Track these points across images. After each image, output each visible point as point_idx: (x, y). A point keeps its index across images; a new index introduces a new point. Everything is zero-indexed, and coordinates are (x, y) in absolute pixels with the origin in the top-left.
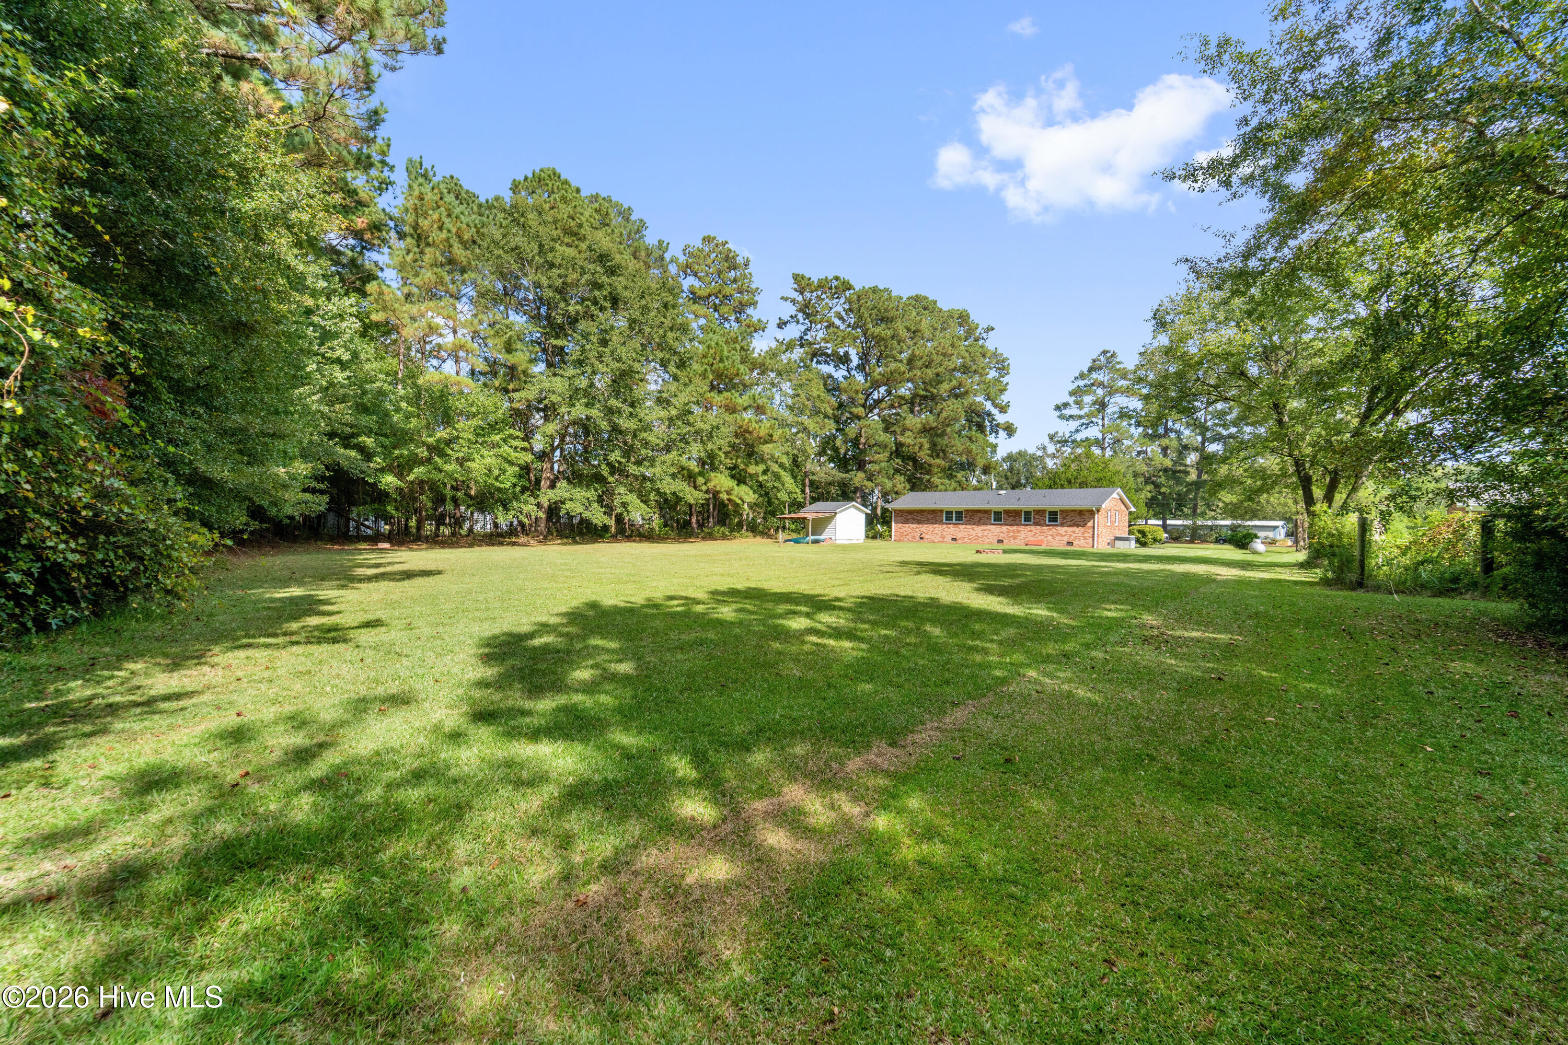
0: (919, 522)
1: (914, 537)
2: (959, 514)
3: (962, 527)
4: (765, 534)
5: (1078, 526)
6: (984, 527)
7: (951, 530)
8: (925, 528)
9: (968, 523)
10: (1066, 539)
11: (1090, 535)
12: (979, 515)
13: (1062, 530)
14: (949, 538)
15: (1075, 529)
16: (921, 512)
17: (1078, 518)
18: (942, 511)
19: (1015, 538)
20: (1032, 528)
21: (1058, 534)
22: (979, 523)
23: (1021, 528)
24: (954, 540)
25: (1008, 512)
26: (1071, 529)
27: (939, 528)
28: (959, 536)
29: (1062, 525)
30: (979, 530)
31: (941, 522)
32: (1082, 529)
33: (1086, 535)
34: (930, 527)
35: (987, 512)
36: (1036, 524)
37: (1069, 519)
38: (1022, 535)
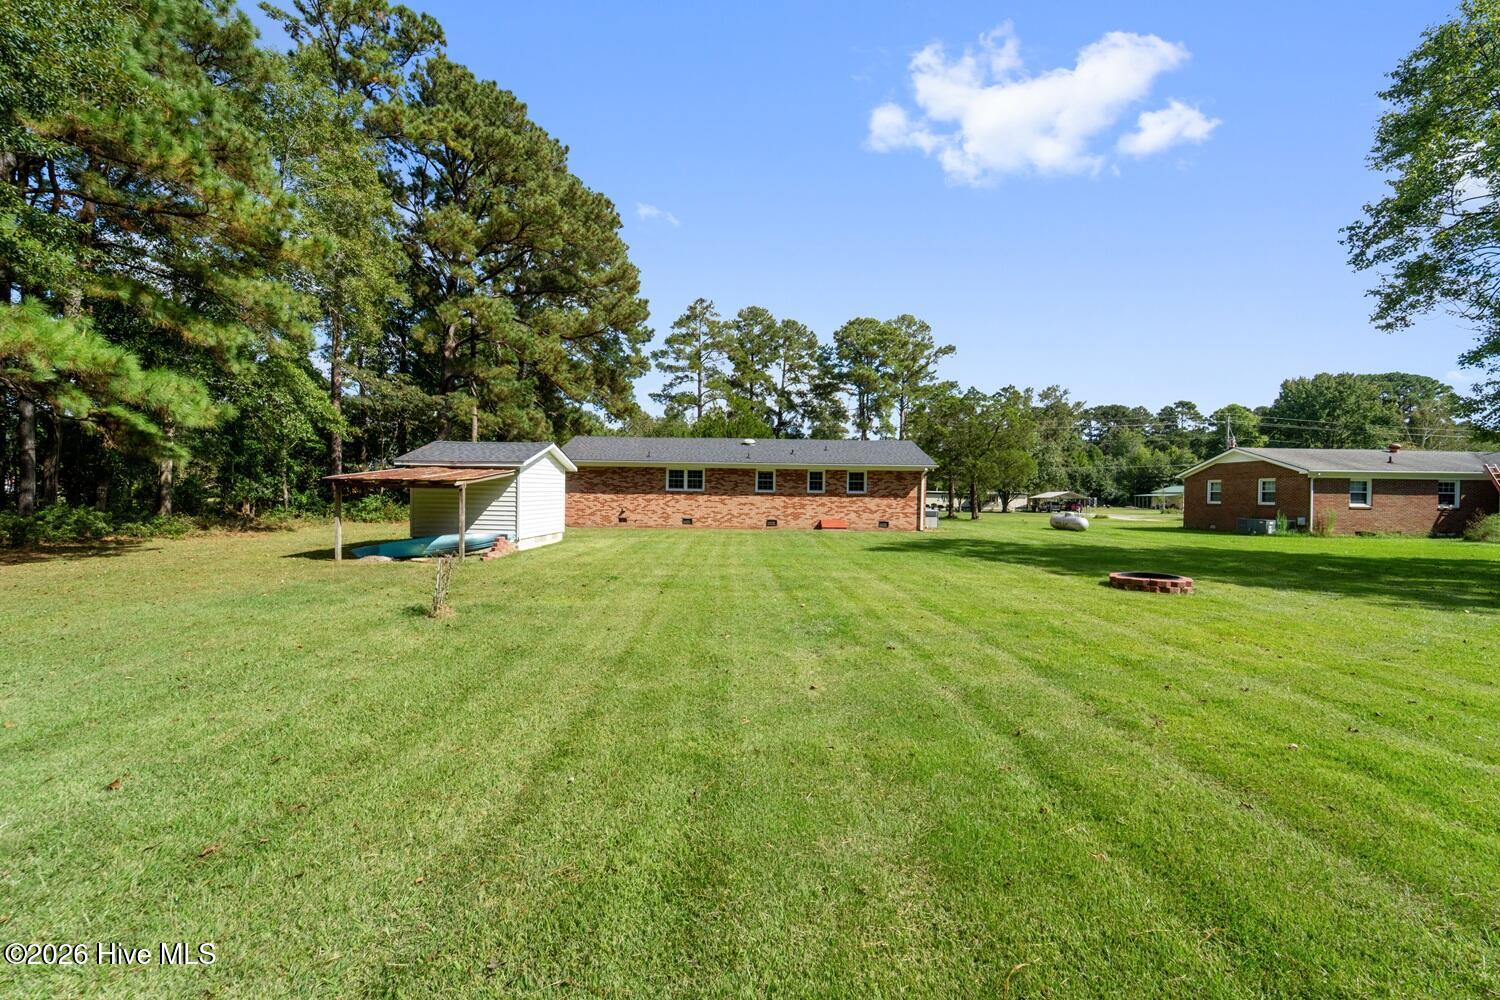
0: (617, 490)
1: (606, 518)
2: (695, 475)
3: (702, 499)
4: (227, 517)
5: (896, 496)
6: (743, 499)
7: (682, 504)
8: (628, 501)
9: (713, 490)
10: (877, 517)
11: (914, 510)
12: (734, 478)
13: (871, 503)
14: (677, 519)
15: (892, 501)
16: (621, 471)
17: (895, 484)
18: (662, 470)
19: (796, 517)
20: (825, 499)
21: (866, 509)
22: (734, 491)
23: (807, 500)
24: (688, 521)
25: (784, 474)
26: (885, 502)
27: (657, 502)
28: (697, 514)
29: (872, 494)
30: (734, 504)
31: (661, 491)
32: (902, 501)
33: (908, 510)
34: (641, 499)
35: (747, 473)
36: (831, 493)
37: (882, 485)
38: (809, 511)
